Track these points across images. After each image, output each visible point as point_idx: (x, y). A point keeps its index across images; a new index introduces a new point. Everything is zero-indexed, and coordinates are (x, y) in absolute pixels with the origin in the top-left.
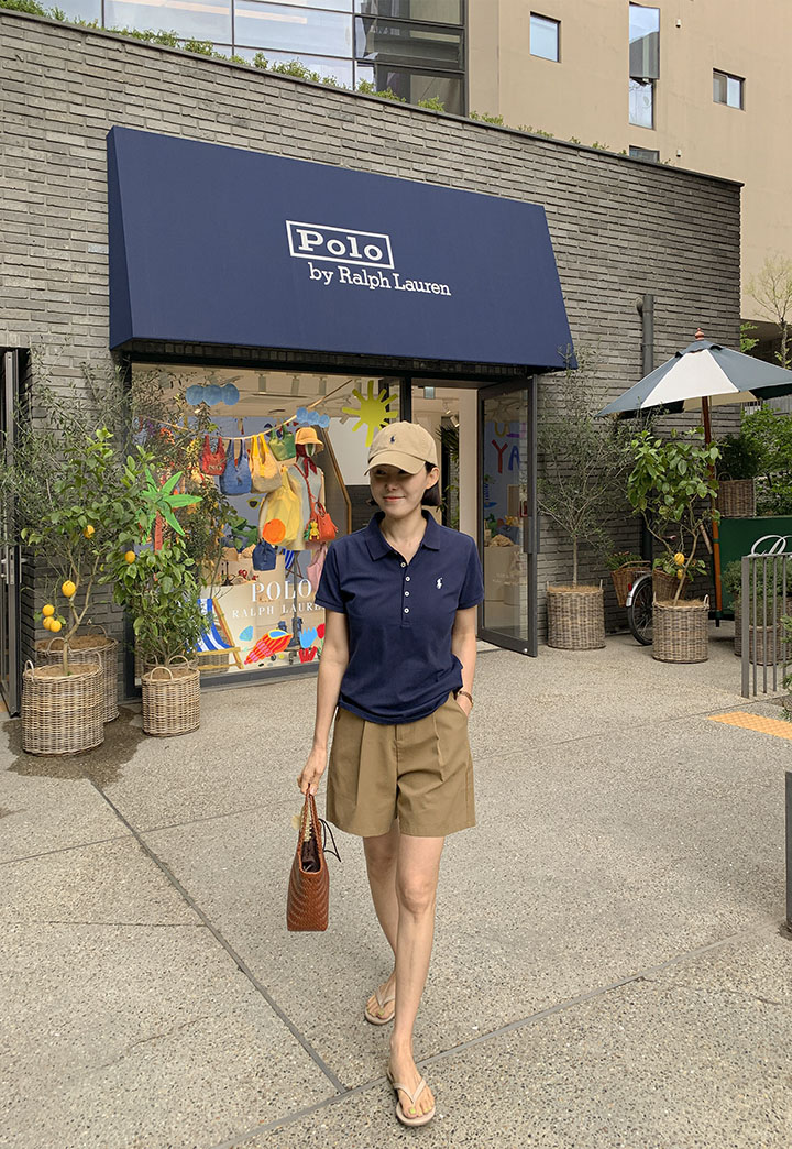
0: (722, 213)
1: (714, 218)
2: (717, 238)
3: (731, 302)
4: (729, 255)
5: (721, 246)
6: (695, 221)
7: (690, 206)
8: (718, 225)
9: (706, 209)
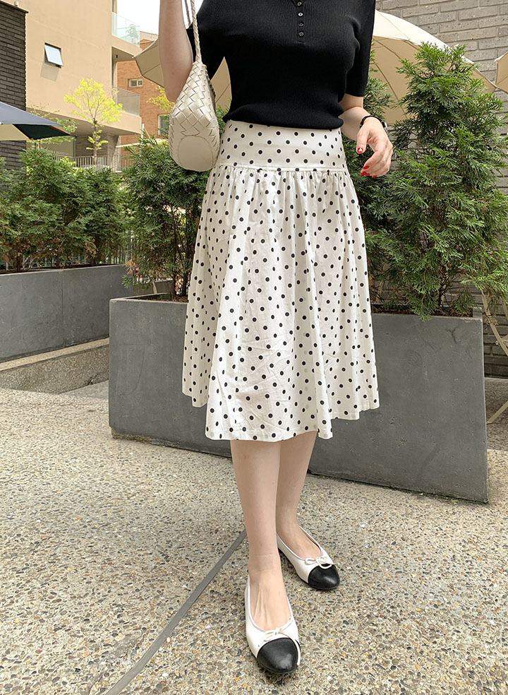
0: (9, 25)
2: (5, 40)
3: (19, 82)
4: (15, 52)
5: (8, 45)
8: (6, 32)
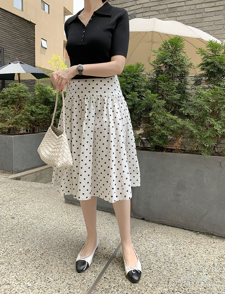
1: (27, 31)
2: (27, 37)
6: (20, 30)
7: (18, 26)
9: (24, 28)
